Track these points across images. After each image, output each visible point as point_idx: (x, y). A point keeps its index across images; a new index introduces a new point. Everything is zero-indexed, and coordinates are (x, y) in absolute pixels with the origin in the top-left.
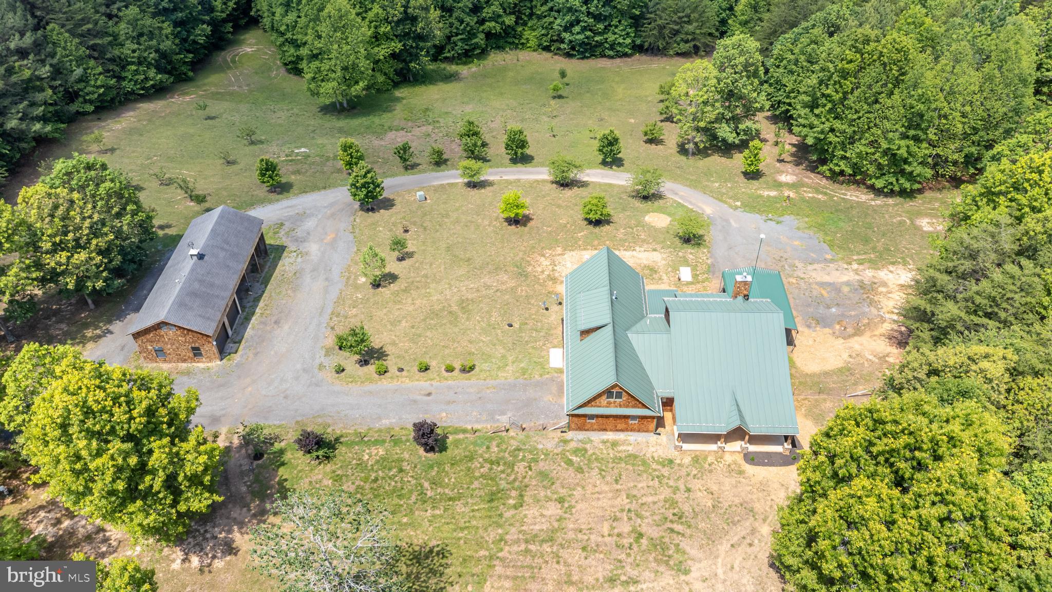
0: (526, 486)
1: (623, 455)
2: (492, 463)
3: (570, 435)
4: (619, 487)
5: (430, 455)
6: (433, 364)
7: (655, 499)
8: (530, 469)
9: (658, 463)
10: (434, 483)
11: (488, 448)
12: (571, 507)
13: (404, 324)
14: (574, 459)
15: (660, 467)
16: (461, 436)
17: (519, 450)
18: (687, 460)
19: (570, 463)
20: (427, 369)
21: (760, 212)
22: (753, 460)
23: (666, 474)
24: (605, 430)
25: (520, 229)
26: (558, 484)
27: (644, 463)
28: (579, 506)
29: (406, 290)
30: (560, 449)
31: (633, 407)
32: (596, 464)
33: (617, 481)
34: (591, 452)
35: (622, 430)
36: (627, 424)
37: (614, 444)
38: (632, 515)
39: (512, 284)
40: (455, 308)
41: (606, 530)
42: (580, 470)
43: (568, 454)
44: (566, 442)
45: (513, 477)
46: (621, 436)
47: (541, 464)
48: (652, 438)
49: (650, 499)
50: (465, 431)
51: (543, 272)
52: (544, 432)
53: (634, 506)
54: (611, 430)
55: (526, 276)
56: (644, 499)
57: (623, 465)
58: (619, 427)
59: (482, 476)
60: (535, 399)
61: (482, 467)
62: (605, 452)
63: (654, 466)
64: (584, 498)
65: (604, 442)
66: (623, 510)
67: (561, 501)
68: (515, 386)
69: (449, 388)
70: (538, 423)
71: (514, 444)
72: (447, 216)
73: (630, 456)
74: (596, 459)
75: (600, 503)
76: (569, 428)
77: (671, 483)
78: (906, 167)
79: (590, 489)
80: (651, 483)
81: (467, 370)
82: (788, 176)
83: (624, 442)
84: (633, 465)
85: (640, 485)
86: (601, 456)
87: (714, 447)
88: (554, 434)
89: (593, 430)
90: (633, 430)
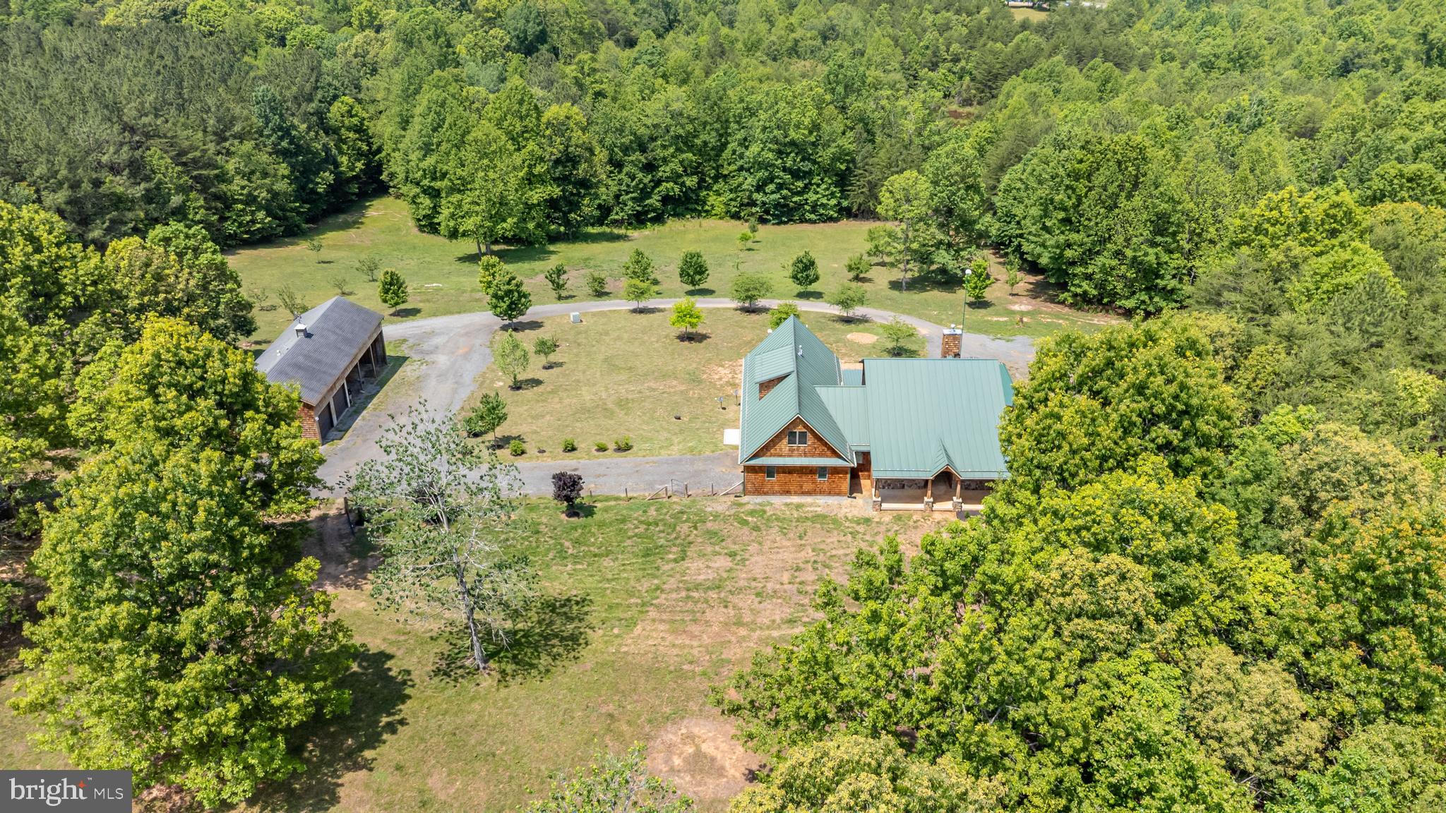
0: (690, 543)
1: (810, 515)
2: (649, 524)
3: (745, 499)
4: (803, 542)
5: (574, 519)
6: (580, 445)
7: (848, 551)
8: (696, 528)
9: (851, 521)
10: (577, 542)
11: (645, 512)
12: (744, 560)
13: (548, 417)
14: (750, 519)
15: (854, 525)
16: (613, 503)
17: (683, 513)
18: (887, 518)
19: (746, 523)
20: (573, 449)
21: (986, 332)
22: (966, 516)
23: (862, 530)
24: (788, 492)
25: (694, 345)
26: (729, 540)
27: (835, 521)
28: (753, 559)
29: (552, 392)
30: (732, 512)
31: (821, 455)
32: (776, 523)
33: (801, 537)
34: (770, 513)
35: (809, 493)
36: (814, 482)
37: (798, 507)
38: (819, 566)
39: (683, 388)
40: (610, 405)
41: (786, 577)
42: (756, 528)
43: (742, 515)
44: (740, 505)
45: (674, 535)
46: (808, 499)
47: (709, 525)
48: (845, 501)
49: (841, 552)
50: (617, 499)
51: (720, 379)
52: (714, 497)
53: (821, 558)
54: (796, 493)
55: (700, 382)
56: (834, 552)
57: (810, 524)
58: (806, 487)
59: (636, 535)
60: (705, 471)
61: (637, 527)
62: (788, 513)
63: (847, 524)
64: (761, 553)
65: (787, 505)
66: (808, 562)
67: (732, 555)
68: (680, 460)
69: (600, 464)
70: (706, 490)
71: (678, 508)
72: (607, 334)
73: (818, 516)
74: (776, 519)
75: (779, 556)
76: (745, 492)
77: (867, 538)
78: (1158, 281)
79: (767, 545)
80: (843, 539)
81: (624, 448)
82: (1023, 306)
83: (810, 504)
84: (822, 523)
85: (829, 540)
86: (782, 516)
87: (921, 506)
88: (726, 499)
89: (774, 494)
90: (822, 493)
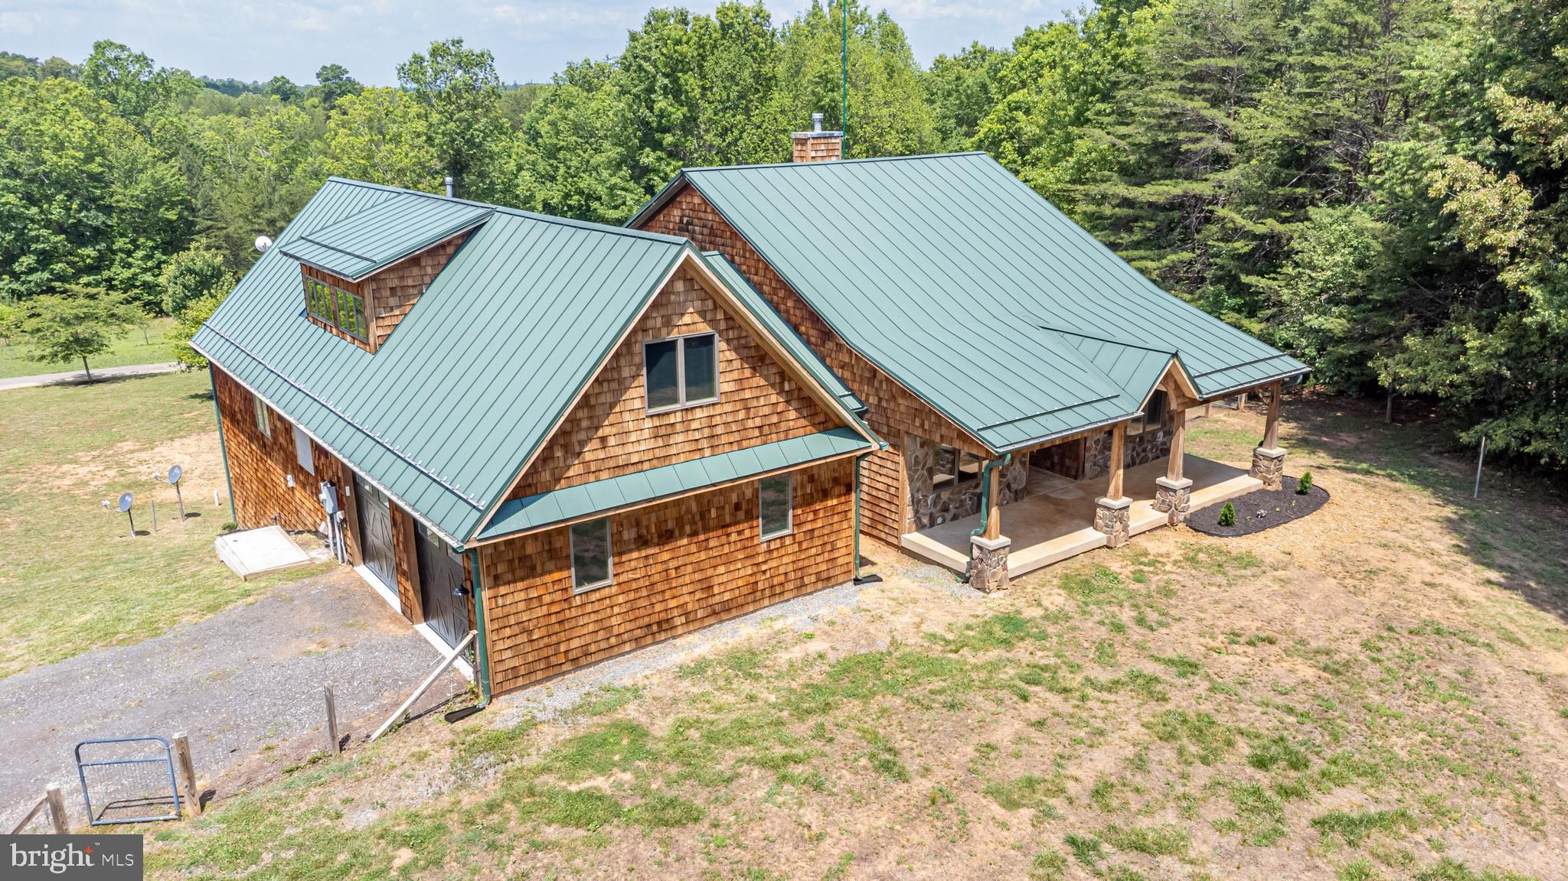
1: (817, 674)
4: (923, 785)
7: (1119, 749)
14: (601, 783)
15: (994, 654)
18: (1055, 598)
19: (589, 810)
22: (1226, 522)
23: (1045, 661)
24: (660, 629)
27: (924, 665)
30: (490, 785)
31: (766, 433)
32: (726, 760)
33: (889, 767)
34: (662, 727)
35: (733, 608)
36: (749, 555)
37: (744, 661)
42: (669, 814)
43: (550, 780)
44: (500, 743)
48: (865, 595)
49: (1103, 761)
51: (80, 484)
52: (351, 755)
54: (693, 621)
56: (1083, 774)
57: (854, 706)
58: (728, 580)
60: (221, 676)
62: (730, 698)
63: (973, 658)
70: (283, 747)
73: (846, 668)
74: (711, 738)
76: (499, 679)
77: (1101, 674)
80: (1032, 711)
83: (778, 641)
84: (892, 688)
85: (1001, 738)
86: (725, 721)
87: (1089, 536)
88: (413, 741)
89: (610, 652)
90: (776, 593)
